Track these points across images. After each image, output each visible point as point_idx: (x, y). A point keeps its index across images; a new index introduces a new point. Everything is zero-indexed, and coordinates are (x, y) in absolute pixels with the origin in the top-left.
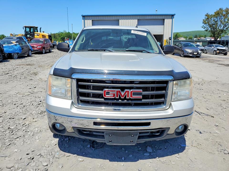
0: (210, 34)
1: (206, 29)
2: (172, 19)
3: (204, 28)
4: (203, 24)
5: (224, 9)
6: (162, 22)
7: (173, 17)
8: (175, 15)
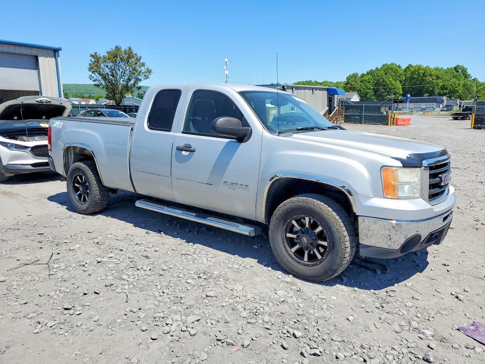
0: (104, 93)
1: (97, 83)
2: (55, 58)
3: (94, 81)
4: (90, 73)
5: (123, 49)
6: (35, 65)
7: (56, 53)
8: (61, 50)
